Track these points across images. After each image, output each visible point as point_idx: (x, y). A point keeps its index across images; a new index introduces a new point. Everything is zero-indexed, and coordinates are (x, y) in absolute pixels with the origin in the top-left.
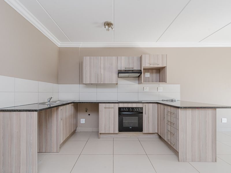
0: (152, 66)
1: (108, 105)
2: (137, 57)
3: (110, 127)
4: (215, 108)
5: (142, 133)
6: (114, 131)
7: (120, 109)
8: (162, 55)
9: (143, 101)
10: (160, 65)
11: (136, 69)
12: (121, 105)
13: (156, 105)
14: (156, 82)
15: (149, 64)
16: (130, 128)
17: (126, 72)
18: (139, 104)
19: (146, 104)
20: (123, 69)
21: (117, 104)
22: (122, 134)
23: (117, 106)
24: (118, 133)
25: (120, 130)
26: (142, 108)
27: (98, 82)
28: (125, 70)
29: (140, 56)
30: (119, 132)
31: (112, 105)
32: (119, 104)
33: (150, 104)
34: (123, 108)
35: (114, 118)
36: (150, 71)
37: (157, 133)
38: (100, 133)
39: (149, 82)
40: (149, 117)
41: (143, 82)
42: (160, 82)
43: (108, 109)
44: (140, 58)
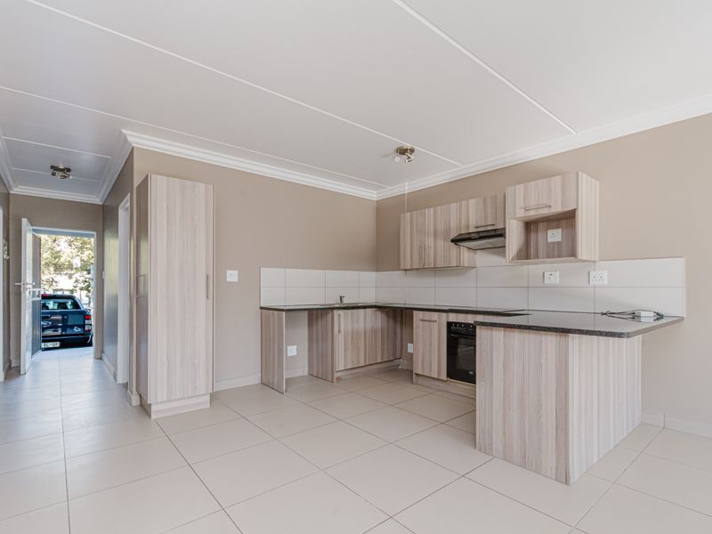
0: (531, 214)
1: (427, 315)
3: (431, 364)
4: (565, 331)
6: (438, 375)
7: (449, 324)
8: (564, 178)
10: (558, 208)
12: (453, 318)
16: (470, 373)
21: (444, 315)
23: (444, 318)
24: (447, 381)
25: (449, 375)
30: (449, 377)
31: (435, 316)
32: (448, 314)
34: (456, 324)
36: (564, 222)
38: (415, 374)
43: (428, 323)
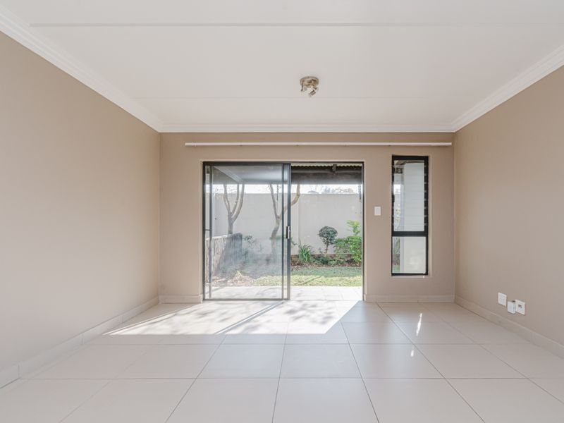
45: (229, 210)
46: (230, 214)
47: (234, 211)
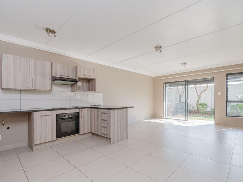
0: (86, 77)
1: (44, 113)
2: (72, 67)
3: (46, 136)
4: (126, 108)
5: (79, 135)
6: (51, 139)
8: (93, 69)
9: (79, 107)
10: (92, 77)
11: (71, 78)
12: (59, 112)
13: (90, 109)
14: (86, 90)
15: (83, 75)
16: (68, 132)
17: (61, 79)
18: (76, 110)
19: (82, 109)
20: (58, 76)
21: (55, 111)
22: (59, 140)
24: (56, 140)
26: (78, 113)
27: (27, 88)
28: (60, 78)
29: (75, 66)
30: (57, 138)
31: (49, 112)
32: (57, 111)
33: (85, 109)
35: (52, 125)
36: (81, 80)
37: (90, 132)
38: (34, 145)
39: (83, 90)
40: (84, 120)
41: (79, 90)
42: (89, 90)
43: (44, 117)
44: (74, 68)
45: (179, 93)
46: (180, 96)
47: (181, 94)
